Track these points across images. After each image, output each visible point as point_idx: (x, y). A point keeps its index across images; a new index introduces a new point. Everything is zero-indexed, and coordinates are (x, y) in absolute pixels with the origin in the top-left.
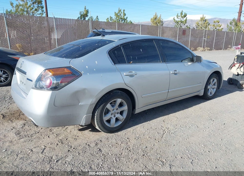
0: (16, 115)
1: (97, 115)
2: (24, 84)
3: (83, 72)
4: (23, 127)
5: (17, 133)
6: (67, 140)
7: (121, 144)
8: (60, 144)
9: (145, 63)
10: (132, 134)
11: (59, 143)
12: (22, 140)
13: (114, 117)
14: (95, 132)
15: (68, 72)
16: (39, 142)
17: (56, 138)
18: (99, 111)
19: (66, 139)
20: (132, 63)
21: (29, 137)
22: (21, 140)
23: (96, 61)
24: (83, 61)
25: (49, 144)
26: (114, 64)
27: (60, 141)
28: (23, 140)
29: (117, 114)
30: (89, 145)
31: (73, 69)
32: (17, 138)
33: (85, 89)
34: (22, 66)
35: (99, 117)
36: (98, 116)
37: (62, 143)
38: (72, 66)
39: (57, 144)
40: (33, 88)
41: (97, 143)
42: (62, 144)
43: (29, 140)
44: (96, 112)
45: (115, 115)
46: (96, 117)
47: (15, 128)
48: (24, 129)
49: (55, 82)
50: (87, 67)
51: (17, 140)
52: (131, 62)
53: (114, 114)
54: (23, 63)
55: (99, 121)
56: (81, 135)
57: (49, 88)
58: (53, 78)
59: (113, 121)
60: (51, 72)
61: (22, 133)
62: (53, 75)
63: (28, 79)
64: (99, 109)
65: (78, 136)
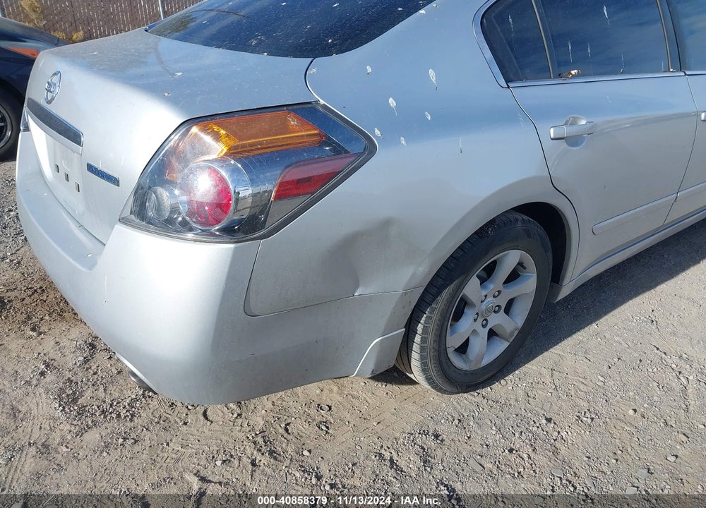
0: (51, 297)
1: (425, 330)
2: (74, 187)
3: (377, 132)
4: (86, 361)
5: (68, 396)
6: (287, 430)
7: (532, 455)
8: (263, 460)
9: (616, 73)
10: (555, 394)
11: (258, 457)
12: (93, 437)
13: (483, 325)
14: (396, 383)
15: (307, 135)
16: (168, 444)
17: (239, 421)
18: (436, 316)
19: (283, 426)
20: (574, 76)
21: (119, 416)
22: (87, 436)
23: (431, 71)
24: (369, 69)
25: (219, 463)
26: (503, 83)
27: (260, 440)
28: (98, 436)
29: (495, 312)
30: (391, 460)
31: (324, 116)
32: (68, 427)
33: (386, 224)
34: (53, 99)
35: (434, 341)
36: (431, 337)
37: (271, 453)
38: (322, 102)
39: (253, 464)
40: (123, 221)
41: (423, 448)
42: (276, 459)
43: (125, 439)
44: (423, 319)
45: (486, 320)
46: (418, 339)
47: (55, 364)
48: (95, 373)
49: (246, 192)
50: (392, 102)
51: (69, 437)
52: (573, 72)
53: (483, 316)
54: (55, 79)
55: (430, 353)
56: (340, 399)
57: (217, 228)
58: (234, 171)
59: (478, 345)
60: (217, 137)
61: (88, 394)
62: (233, 152)
63: (91, 168)
64: (433, 305)
65: (330, 408)
